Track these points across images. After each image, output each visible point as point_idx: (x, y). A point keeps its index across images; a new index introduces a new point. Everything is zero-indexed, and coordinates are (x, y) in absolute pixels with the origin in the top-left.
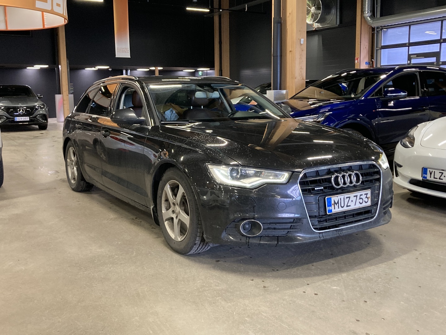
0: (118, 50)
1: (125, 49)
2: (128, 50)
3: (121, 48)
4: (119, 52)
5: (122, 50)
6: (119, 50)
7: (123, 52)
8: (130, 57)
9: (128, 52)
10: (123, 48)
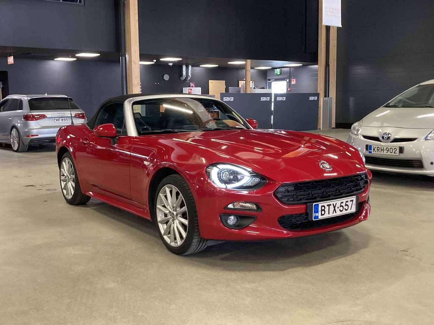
0: (326, 11)
1: (335, 10)
2: (339, 14)
3: (330, 9)
4: (327, 15)
5: (332, 12)
6: (328, 12)
7: (332, 16)
8: (341, 26)
9: (339, 17)
10: (333, 9)
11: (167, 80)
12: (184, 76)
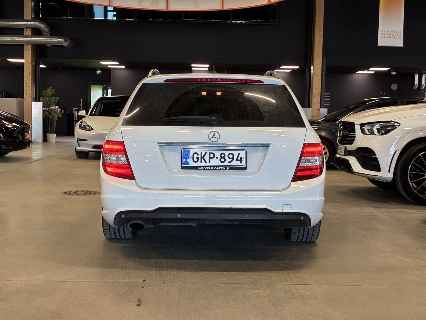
0: (382, 34)
1: (395, 32)
2: (400, 35)
3: (388, 31)
4: (384, 37)
5: (390, 34)
7: (391, 37)
8: (402, 45)
9: (400, 38)
10: (392, 32)
11: (395, 89)
12: (415, 85)
